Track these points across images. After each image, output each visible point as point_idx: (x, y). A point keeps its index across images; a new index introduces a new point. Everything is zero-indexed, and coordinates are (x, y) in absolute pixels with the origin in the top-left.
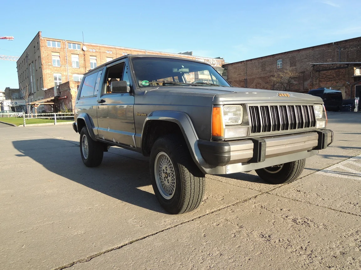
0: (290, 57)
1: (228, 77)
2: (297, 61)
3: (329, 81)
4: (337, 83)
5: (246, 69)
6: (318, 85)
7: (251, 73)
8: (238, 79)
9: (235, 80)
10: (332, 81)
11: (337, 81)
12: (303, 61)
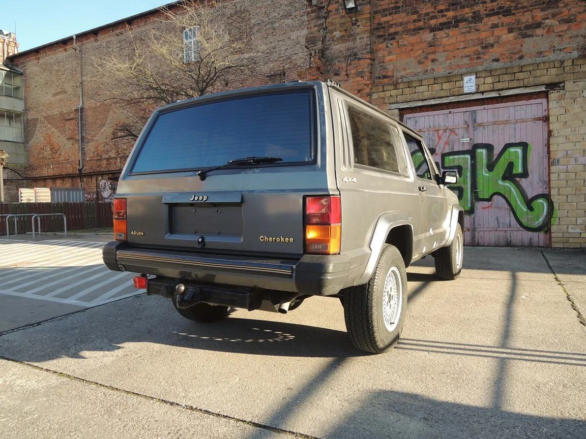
0: (228, 12)
1: (25, 104)
2: (256, 28)
3: (456, 23)
4: (526, 31)
5: (79, 69)
6: (365, 64)
7: (95, 86)
8: (56, 112)
9: (49, 113)
10: (477, 18)
11: (526, 18)
12: (276, 25)
